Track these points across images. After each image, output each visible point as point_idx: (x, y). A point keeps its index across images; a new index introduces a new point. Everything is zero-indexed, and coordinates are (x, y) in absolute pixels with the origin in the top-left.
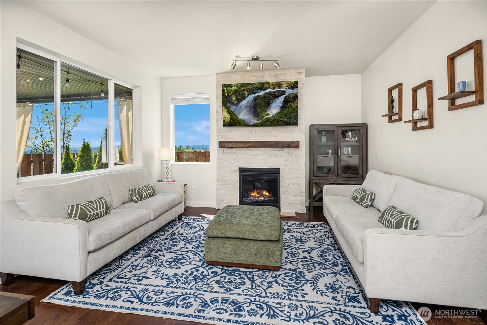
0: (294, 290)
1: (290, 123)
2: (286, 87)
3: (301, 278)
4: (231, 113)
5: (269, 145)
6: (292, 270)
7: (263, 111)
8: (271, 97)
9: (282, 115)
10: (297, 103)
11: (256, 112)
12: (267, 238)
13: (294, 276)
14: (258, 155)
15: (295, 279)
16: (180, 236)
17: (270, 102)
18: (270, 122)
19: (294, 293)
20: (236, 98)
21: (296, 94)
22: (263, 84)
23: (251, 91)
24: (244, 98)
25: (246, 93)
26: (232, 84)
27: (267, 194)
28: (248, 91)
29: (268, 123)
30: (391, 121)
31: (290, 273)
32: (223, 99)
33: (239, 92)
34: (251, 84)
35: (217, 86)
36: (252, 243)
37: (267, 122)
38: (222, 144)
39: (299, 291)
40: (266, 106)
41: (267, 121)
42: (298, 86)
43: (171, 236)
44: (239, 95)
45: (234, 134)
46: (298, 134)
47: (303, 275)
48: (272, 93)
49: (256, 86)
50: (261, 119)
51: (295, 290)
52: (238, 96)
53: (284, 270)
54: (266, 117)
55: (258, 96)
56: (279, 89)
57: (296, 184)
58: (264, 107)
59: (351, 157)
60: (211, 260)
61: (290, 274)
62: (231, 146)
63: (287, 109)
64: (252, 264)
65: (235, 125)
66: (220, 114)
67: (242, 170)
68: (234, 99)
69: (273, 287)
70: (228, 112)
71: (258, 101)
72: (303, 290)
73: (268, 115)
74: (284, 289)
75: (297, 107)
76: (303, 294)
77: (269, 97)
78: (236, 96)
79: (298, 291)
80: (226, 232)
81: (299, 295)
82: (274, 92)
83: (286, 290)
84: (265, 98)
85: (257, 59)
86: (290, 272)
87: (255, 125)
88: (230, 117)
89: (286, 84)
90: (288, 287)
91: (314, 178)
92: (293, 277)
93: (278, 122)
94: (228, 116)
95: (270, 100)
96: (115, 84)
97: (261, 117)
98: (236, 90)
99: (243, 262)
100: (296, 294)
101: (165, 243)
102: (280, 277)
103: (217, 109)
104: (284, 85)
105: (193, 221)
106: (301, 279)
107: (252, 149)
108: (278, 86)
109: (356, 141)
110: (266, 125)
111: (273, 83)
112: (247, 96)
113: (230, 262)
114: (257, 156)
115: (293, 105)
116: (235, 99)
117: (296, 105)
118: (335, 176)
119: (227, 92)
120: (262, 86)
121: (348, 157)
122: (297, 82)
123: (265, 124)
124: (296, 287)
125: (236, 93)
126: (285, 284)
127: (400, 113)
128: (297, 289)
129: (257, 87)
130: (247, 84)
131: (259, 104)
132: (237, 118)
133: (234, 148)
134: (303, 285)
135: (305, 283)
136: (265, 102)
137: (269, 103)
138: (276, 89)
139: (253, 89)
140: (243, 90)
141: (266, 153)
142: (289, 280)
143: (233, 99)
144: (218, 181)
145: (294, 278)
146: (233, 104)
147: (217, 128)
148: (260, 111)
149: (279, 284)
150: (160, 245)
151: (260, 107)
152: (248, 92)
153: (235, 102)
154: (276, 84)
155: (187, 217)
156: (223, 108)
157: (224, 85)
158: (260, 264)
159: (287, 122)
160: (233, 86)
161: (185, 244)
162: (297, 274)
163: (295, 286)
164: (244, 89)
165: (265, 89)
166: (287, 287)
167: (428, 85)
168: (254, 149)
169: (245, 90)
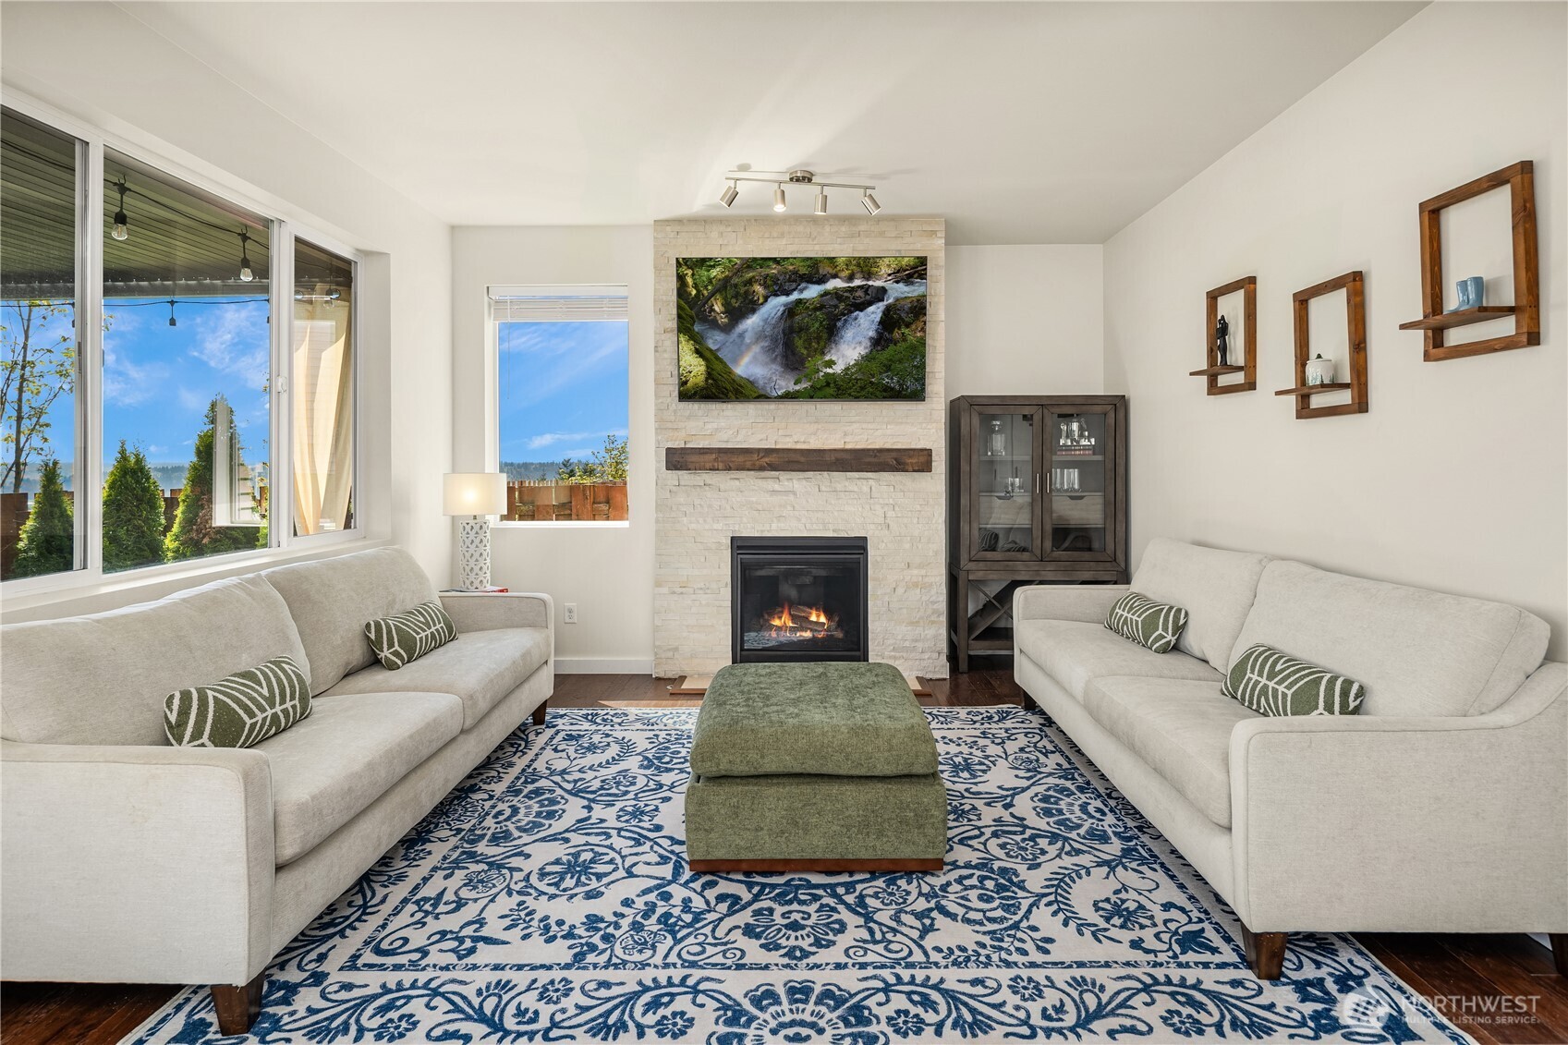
0: (1009, 932)
1: (900, 392)
2: (889, 275)
3: (1014, 888)
4: (708, 354)
5: (837, 460)
6: (975, 867)
7: (816, 350)
8: (842, 306)
9: (874, 366)
10: (923, 330)
11: (794, 354)
12: (902, 770)
13: (990, 884)
14: (794, 493)
15: (996, 896)
16: (557, 779)
17: (839, 324)
18: (839, 389)
19: (1012, 942)
20: (726, 304)
21: (918, 301)
22: (814, 263)
23: (776, 283)
24: (751, 306)
25: (758, 289)
26: (711, 259)
27: (823, 619)
28: (765, 282)
29: (831, 390)
30: (1213, 389)
31: (975, 877)
32: (679, 307)
33: (736, 286)
34: (775, 260)
35: (655, 264)
36: (849, 790)
37: (827, 389)
38: (678, 460)
39: (1025, 932)
40: (825, 336)
41: (828, 384)
42: (926, 274)
43: (526, 782)
44: (736, 296)
45: (715, 425)
46: (924, 425)
47: (1015, 880)
48: (845, 294)
49: (791, 268)
50: (808, 377)
51: (1012, 932)
52: (733, 301)
53: (952, 870)
54: (825, 370)
55: (799, 302)
56: (868, 280)
57: (917, 586)
58: (818, 339)
59: (1081, 498)
60: (709, 857)
61: (974, 881)
62: (708, 466)
63: (892, 347)
64: (851, 857)
65: (721, 396)
66: (666, 355)
67: (740, 546)
68: (718, 307)
69: (938, 930)
70: (697, 352)
71: (798, 318)
72: (1034, 929)
73: (831, 364)
74: (977, 932)
75: (922, 342)
76: (1040, 940)
77: (836, 307)
78: (725, 299)
79: (1019, 935)
80: (762, 757)
81: (1029, 946)
82: (850, 291)
83: (984, 933)
84: (821, 307)
85: (806, 178)
86: (974, 874)
87: (789, 396)
88: (703, 368)
89: (889, 266)
90: (985, 922)
91: (972, 566)
92: (987, 890)
93: (862, 388)
94: (696, 368)
95: (836, 315)
96: (298, 240)
97: (808, 371)
98: (726, 280)
99: (819, 855)
100: (1017, 944)
101: (515, 810)
102: (947, 892)
103: (657, 342)
104: (884, 270)
105: (586, 725)
106: (1016, 894)
107: (777, 473)
108: (862, 272)
109: (1094, 449)
110: (825, 398)
111: (849, 262)
112: (761, 300)
113: (779, 857)
114: (791, 497)
115: (911, 335)
116: (723, 309)
117: (919, 334)
118: (1034, 558)
119: (696, 286)
120: (814, 271)
121: (1072, 498)
122: (922, 261)
123: (819, 393)
124: (1011, 922)
125: (726, 287)
126: (972, 915)
127: (1250, 367)
128: (1016, 926)
129: (795, 272)
130: (762, 259)
131: (801, 330)
132: (730, 372)
133: (718, 470)
134: (1029, 911)
135: (1031, 906)
136: (821, 323)
137: (835, 325)
138: (857, 282)
139: (781, 278)
140: (751, 279)
141: (823, 488)
142: (981, 898)
143: (714, 310)
144: (658, 584)
145: (992, 891)
146: (714, 324)
147: (656, 405)
148: (805, 352)
149: (953, 917)
150: (495, 816)
151: (803, 334)
152: (766, 286)
153: (723, 320)
154: (858, 265)
155: (562, 712)
156: (682, 339)
157: (684, 259)
158: (879, 855)
159: (892, 389)
160: (713, 267)
161: (589, 809)
162: (997, 879)
163: (1006, 918)
164: (754, 277)
165: (822, 281)
166: (981, 924)
167: (1354, 283)
168: (783, 475)
169: (756, 281)
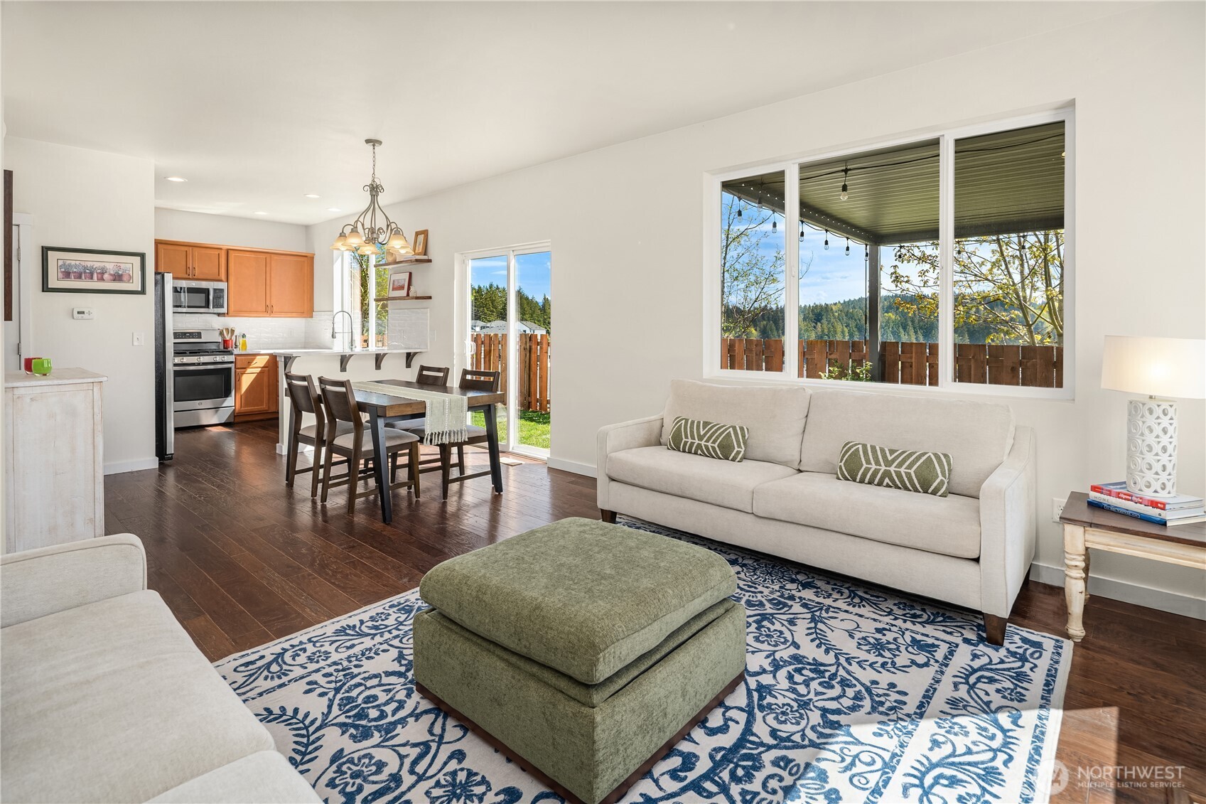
0: (341, 683)
3: (350, 721)
6: (395, 724)
13: (374, 713)
15: (363, 706)
19: (336, 677)
31: (390, 714)
39: (329, 689)
47: (352, 731)
51: (338, 684)
53: (415, 710)
69: (393, 661)
72: (322, 695)
74: (365, 672)
76: (316, 688)
79: (333, 685)
81: (322, 681)
83: (359, 674)
86: (393, 715)
90: (362, 682)
92: (373, 707)
100: (333, 678)
102: (405, 689)
106: (346, 717)
124: (343, 691)
126: (375, 681)
128: (337, 690)
134: (330, 707)
135: (329, 712)
142: (375, 698)
145: (368, 708)
149: (388, 674)
162: (370, 721)
163: (348, 692)
166: (364, 679)
